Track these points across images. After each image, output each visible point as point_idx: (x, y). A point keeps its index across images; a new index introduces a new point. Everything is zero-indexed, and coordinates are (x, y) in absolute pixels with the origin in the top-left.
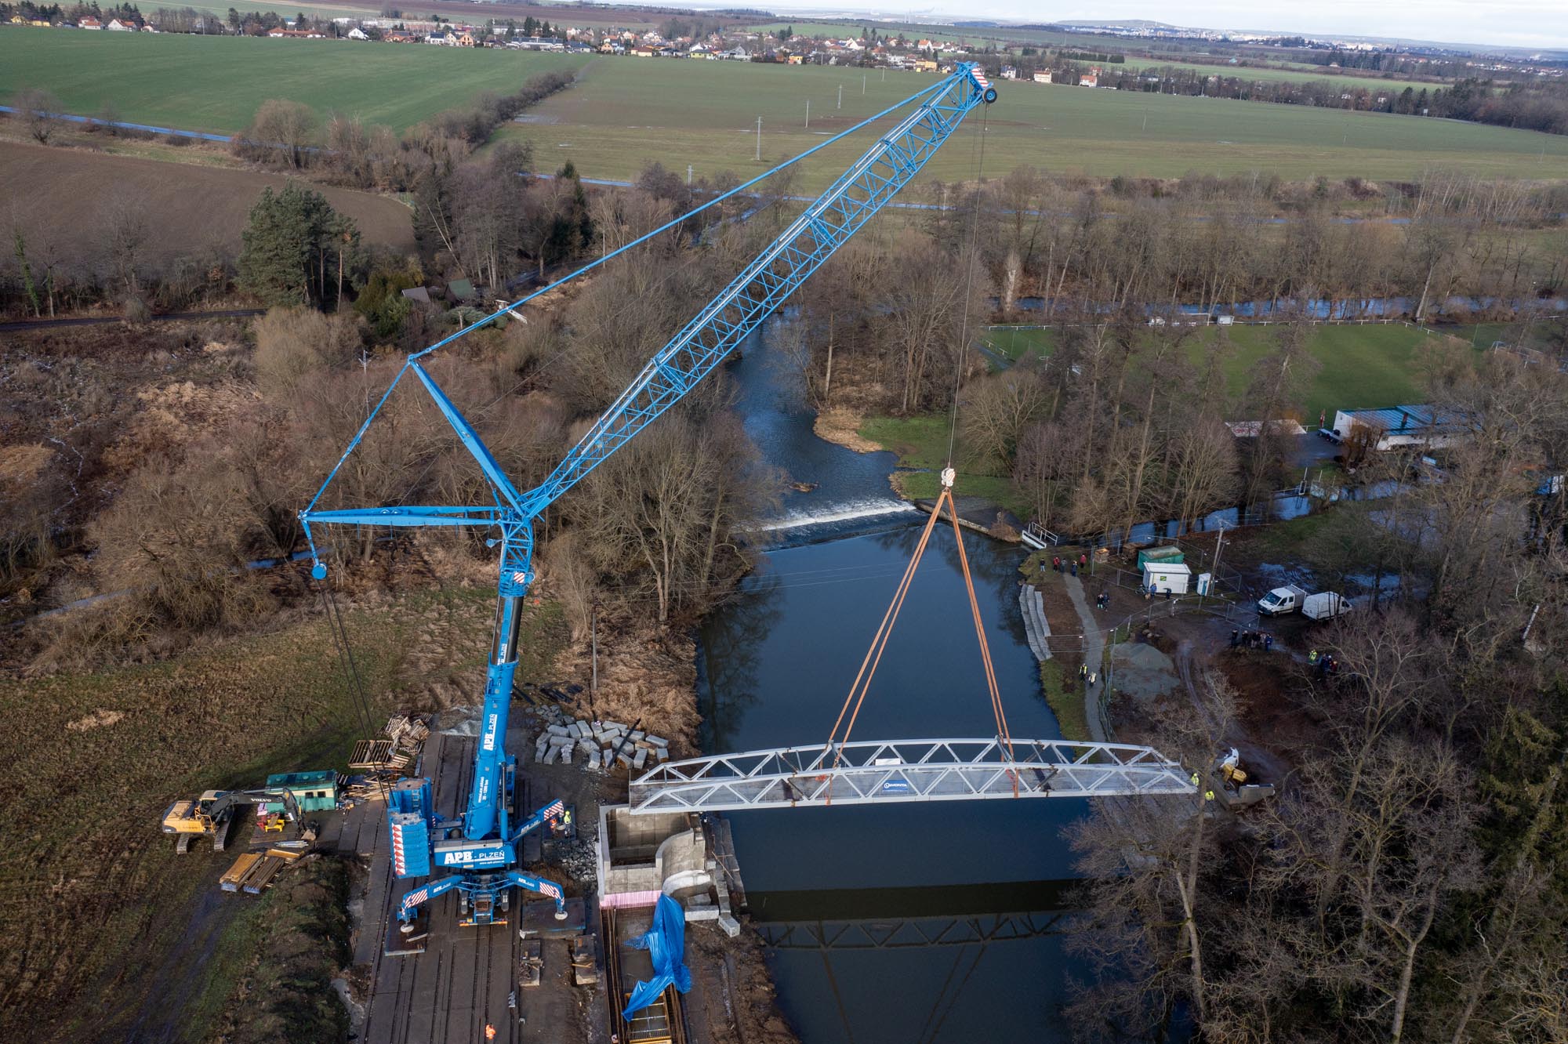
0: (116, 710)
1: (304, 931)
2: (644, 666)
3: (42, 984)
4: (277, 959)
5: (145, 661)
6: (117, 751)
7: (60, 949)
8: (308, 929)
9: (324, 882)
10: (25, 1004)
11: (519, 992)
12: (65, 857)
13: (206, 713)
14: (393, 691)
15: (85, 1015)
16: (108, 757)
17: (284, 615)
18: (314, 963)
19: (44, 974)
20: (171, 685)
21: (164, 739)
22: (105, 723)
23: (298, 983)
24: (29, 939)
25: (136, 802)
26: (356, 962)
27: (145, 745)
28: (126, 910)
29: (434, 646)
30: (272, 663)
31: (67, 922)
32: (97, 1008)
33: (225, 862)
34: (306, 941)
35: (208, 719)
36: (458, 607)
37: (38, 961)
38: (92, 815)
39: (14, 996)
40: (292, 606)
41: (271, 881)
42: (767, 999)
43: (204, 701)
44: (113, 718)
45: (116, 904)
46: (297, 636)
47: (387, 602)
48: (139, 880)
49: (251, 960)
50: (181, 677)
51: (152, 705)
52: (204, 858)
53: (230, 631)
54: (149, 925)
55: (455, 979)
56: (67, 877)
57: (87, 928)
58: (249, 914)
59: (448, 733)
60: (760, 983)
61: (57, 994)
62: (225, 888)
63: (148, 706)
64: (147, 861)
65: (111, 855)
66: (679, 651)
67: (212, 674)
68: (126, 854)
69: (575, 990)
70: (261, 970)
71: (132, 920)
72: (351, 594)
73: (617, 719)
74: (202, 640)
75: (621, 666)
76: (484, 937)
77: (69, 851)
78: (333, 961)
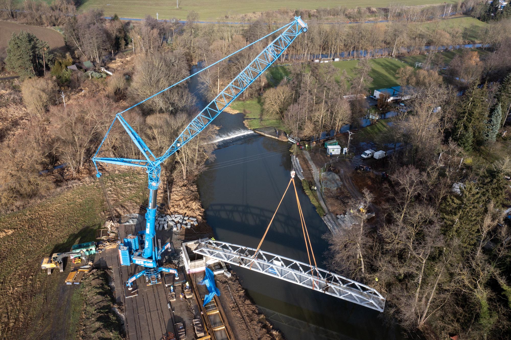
0: (11, 229)
1: (99, 294)
2: (183, 195)
3: (17, 323)
4: (92, 305)
5: (15, 211)
6: (16, 243)
7: (19, 311)
8: (100, 293)
9: (101, 278)
10: (14, 330)
11: (170, 303)
12: (10, 281)
13: (42, 226)
14: (103, 211)
15: (34, 331)
16: (13, 245)
17: (59, 190)
18: (105, 304)
19: (17, 319)
20: (27, 218)
21: (31, 237)
22: (8, 234)
23: (102, 311)
24: (7, 309)
25: (29, 260)
26: (117, 301)
27: (25, 240)
28: (37, 295)
29: (113, 195)
30: (59, 207)
31: (18, 302)
32: (38, 328)
33: (65, 275)
34: (100, 298)
35: (44, 228)
36: (117, 181)
37: (13, 315)
38: (15, 266)
39: (9, 328)
40: (60, 186)
41: (82, 280)
42: (243, 294)
43: (40, 222)
44: (10, 232)
45: (33, 294)
46: (65, 196)
47: (92, 181)
48: (38, 284)
49: (83, 305)
50: (29, 215)
51: (22, 226)
52: (57, 275)
53: (41, 197)
54: (46, 299)
55: (150, 302)
56: (13, 288)
57: (26, 303)
58: (78, 291)
59: (125, 224)
60: (241, 290)
61: (23, 325)
62: (68, 284)
63: (21, 226)
64: (39, 278)
65: (26, 278)
66: (192, 189)
67: (40, 213)
68: (31, 277)
69: (187, 300)
70: (88, 308)
71: (40, 298)
72: (79, 180)
73: (179, 214)
74: (33, 201)
75: (175, 196)
76: (155, 288)
77: (11, 278)
78: (111, 303)
